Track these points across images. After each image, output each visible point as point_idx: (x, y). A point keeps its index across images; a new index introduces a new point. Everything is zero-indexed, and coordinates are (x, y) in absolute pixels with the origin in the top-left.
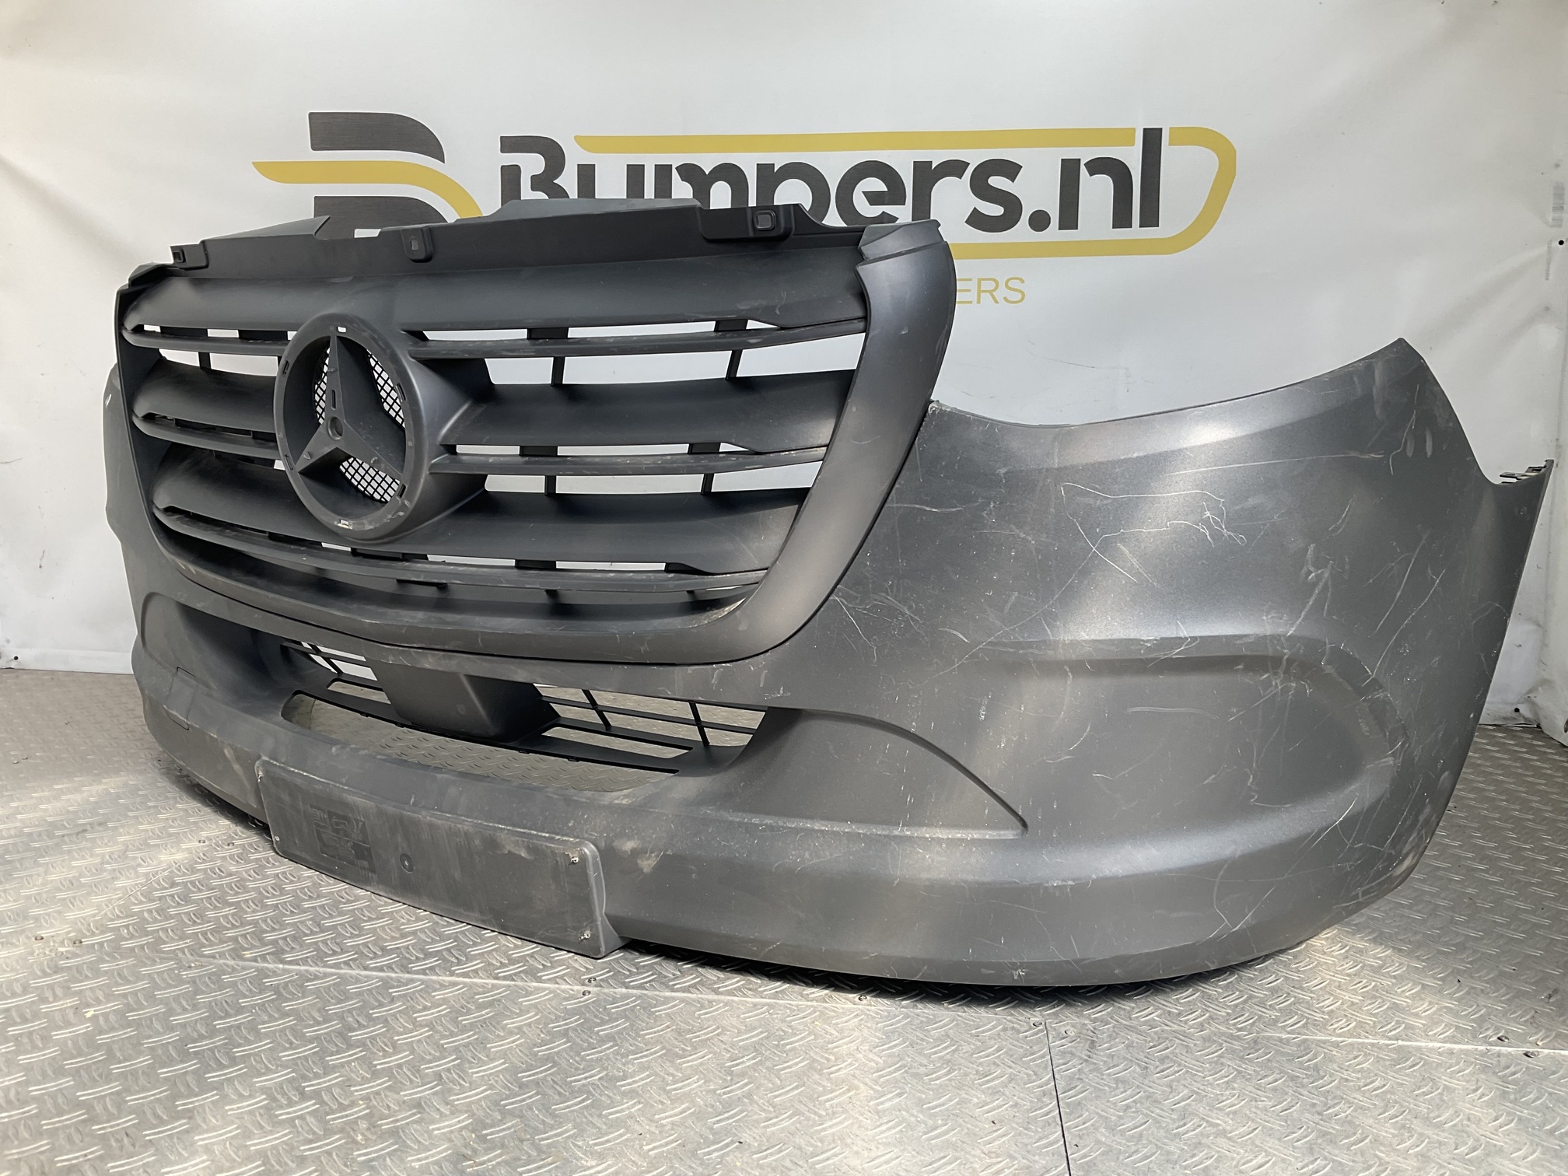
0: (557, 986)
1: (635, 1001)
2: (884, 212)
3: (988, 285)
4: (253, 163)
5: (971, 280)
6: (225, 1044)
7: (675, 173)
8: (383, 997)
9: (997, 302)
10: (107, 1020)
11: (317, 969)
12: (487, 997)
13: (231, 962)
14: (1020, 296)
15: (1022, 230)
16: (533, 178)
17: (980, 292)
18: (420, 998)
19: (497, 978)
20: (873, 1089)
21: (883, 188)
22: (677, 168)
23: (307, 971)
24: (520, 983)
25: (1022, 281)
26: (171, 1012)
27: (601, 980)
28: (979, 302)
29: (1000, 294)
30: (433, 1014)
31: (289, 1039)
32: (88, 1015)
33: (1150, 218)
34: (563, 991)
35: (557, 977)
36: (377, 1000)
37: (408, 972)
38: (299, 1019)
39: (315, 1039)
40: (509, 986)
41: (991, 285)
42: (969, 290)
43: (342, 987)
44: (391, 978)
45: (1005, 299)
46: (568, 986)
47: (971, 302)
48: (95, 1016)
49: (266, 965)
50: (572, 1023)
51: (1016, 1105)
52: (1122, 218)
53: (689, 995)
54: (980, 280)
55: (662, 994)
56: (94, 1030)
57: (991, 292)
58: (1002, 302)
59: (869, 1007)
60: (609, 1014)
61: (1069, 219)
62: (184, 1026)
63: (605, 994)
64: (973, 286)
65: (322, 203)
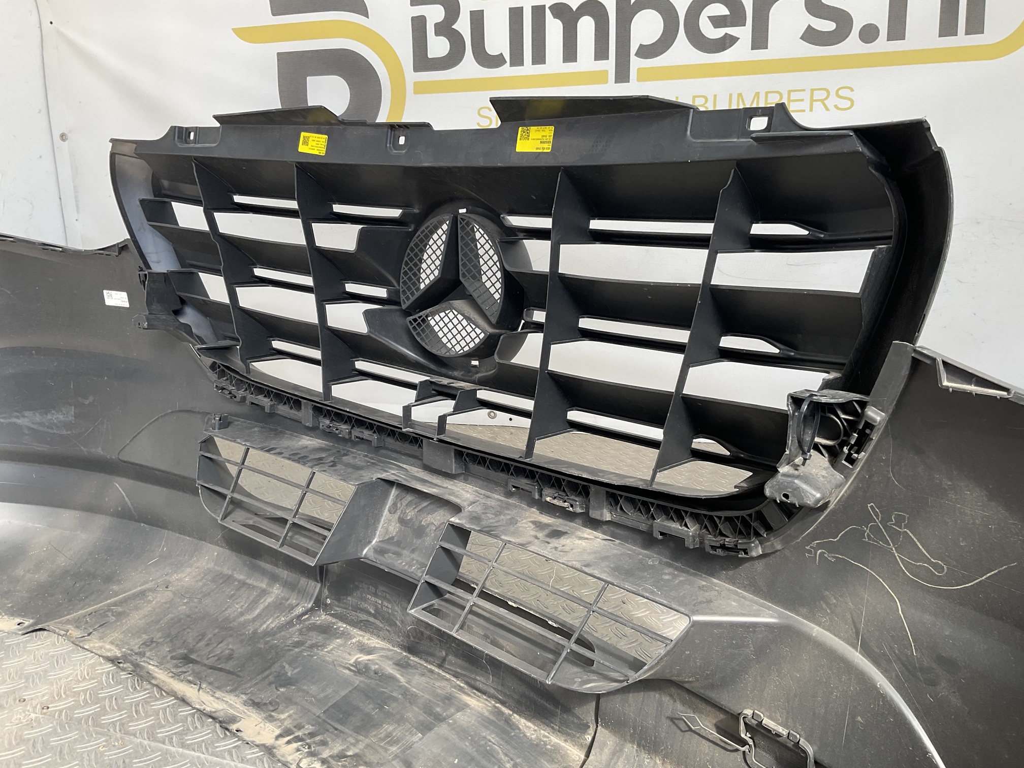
2: (726, 34)
3: (819, 95)
4: (233, 29)
5: (804, 90)
7: (548, 12)
9: (827, 109)
13: (146, 742)
14: (849, 104)
15: (852, 44)
17: (812, 101)
21: (727, 12)
22: (550, 8)
23: (198, 757)
25: (852, 90)
28: (811, 110)
29: (829, 103)
33: (976, 25)
41: (823, 95)
42: (802, 100)
45: (836, 106)
47: (804, 111)
49: (170, 747)
52: (948, 27)
54: (812, 90)
57: (822, 101)
58: (832, 109)
61: (897, 29)
64: (806, 96)
65: (283, 58)
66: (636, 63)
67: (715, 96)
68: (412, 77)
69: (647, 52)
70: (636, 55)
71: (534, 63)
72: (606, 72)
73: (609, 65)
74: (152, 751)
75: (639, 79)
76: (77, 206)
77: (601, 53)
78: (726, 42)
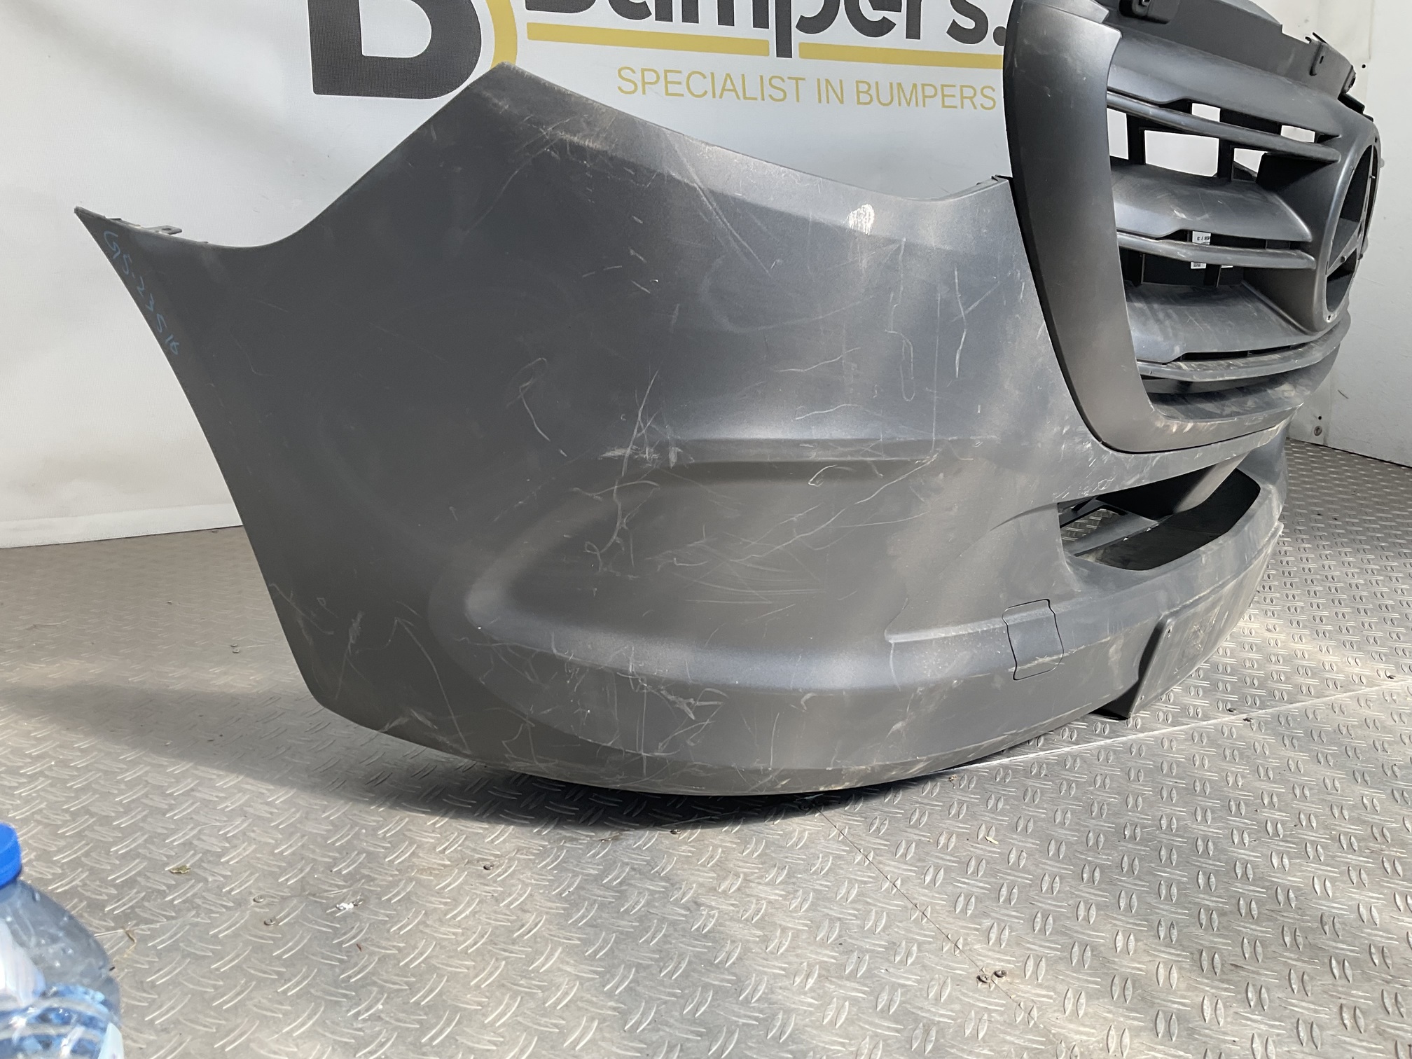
0: (1219, 720)
2: (884, 17)
3: (967, 92)
5: (955, 86)
9: (975, 108)
14: (992, 103)
15: (989, 44)
17: (963, 98)
19: (1173, 726)
24: (1195, 725)
25: (994, 90)
28: (962, 107)
29: (979, 99)
30: (1203, 762)
32: (993, 841)
34: (1231, 722)
35: (1204, 714)
40: (1194, 729)
41: (971, 92)
42: (954, 96)
45: (982, 105)
46: (1227, 718)
53: (1304, 703)
54: (962, 87)
57: (971, 98)
58: (979, 107)
63: (1258, 716)
64: (957, 91)
66: (797, 36)
67: (877, 83)
68: (524, 16)
69: (809, 25)
70: (797, 27)
71: (685, 19)
72: (766, 43)
73: (770, 34)
75: (803, 55)
77: (760, 20)
78: (883, 27)
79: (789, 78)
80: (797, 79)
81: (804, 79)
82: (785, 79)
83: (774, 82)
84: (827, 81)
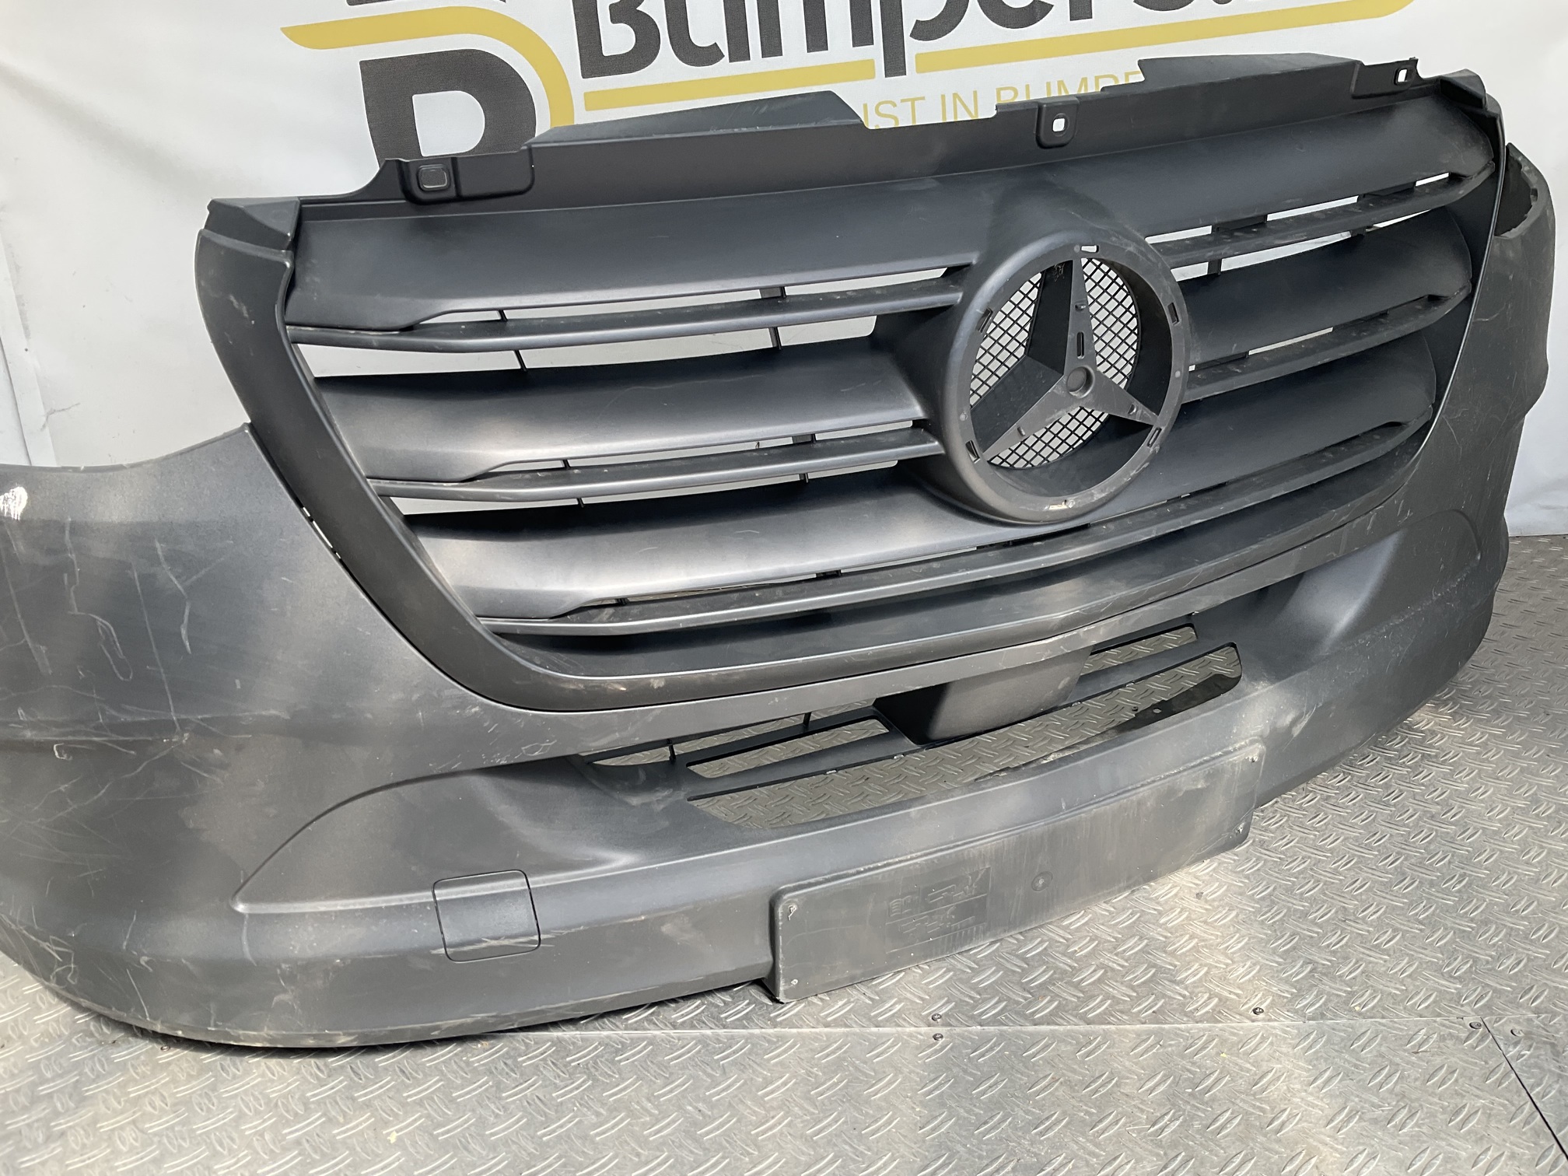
0: (899, 1029)
1: (996, 1044)
4: (282, 29)
6: (564, 1165)
8: (712, 1069)
10: (414, 1144)
11: (620, 1032)
12: (828, 1055)
16: (612, 7)
18: (755, 1066)
19: (827, 1025)
20: (1336, 1150)
23: (608, 1037)
24: (857, 1030)
26: (482, 1123)
27: (946, 1014)
30: (778, 1088)
31: (634, 1149)
32: (393, 1139)
34: (910, 1035)
35: (893, 1015)
36: (709, 1075)
37: (725, 1027)
38: (631, 1113)
39: (664, 1143)
40: (846, 1035)
43: (660, 1059)
44: (708, 1037)
46: (913, 1029)
48: (399, 1139)
50: (941, 1085)
51: (1513, 1156)
53: (1057, 1027)
55: (1024, 1029)
56: (406, 1161)
59: (1271, 1024)
60: (977, 1067)
62: (506, 1142)
63: (959, 1035)
65: (369, 69)
66: (913, 47)
67: (1027, 87)
68: (581, 86)
69: (927, 30)
70: (912, 35)
71: (765, 54)
72: (871, 62)
73: (875, 51)
74: (536, 1043)
75: (921, 69)
76: (26, 328)
77: (862, 36)
78: (1035, 12)
79: (902, 101)
80: (913, 100)
81: (923, 98)
82: (897, 102)
83: (883, 109)
84: (955, 95)
